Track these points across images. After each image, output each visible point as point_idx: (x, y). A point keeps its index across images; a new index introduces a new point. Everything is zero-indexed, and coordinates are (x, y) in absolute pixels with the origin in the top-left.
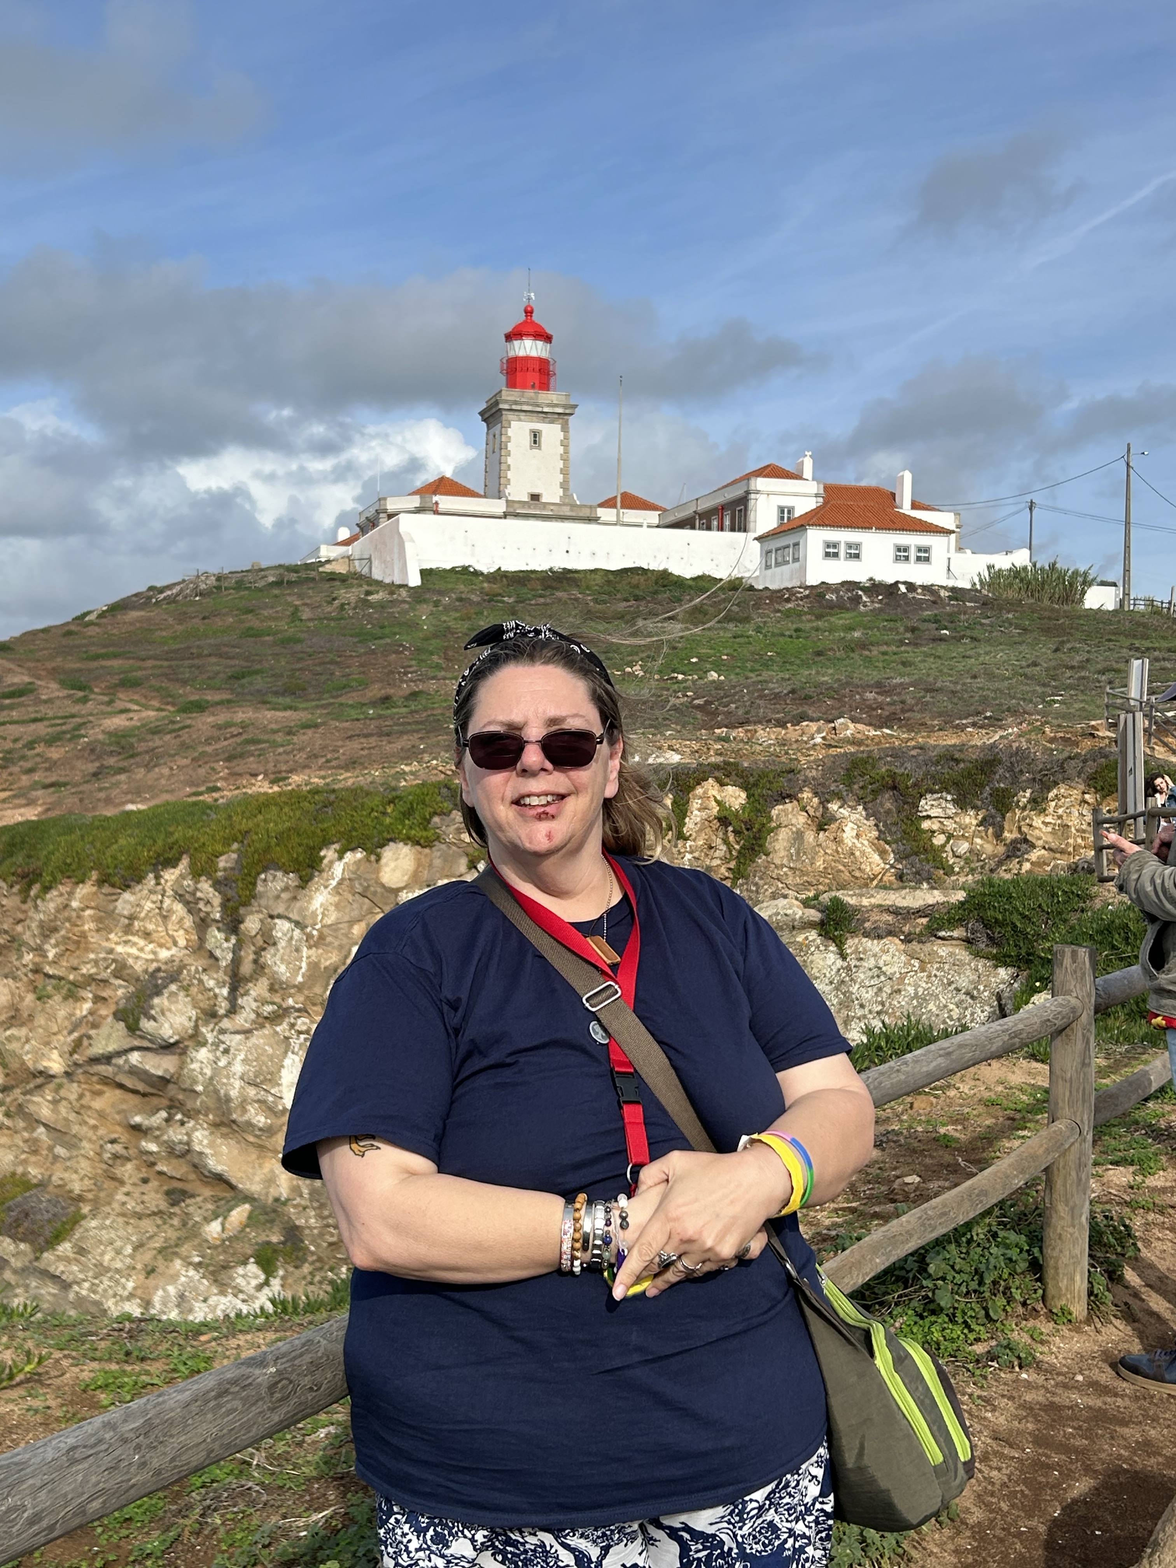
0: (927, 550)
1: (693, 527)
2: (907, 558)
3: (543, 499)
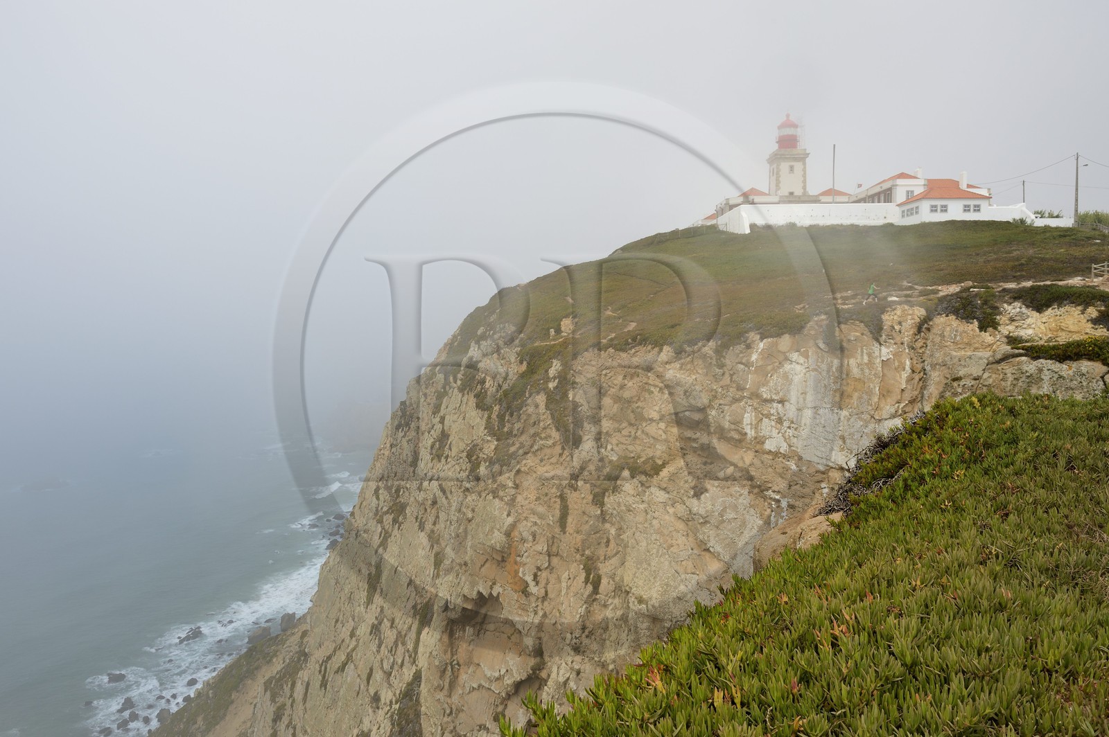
0: (979, 206)
1: (865, 202)
2: (969, 210)
3: (795, 194)
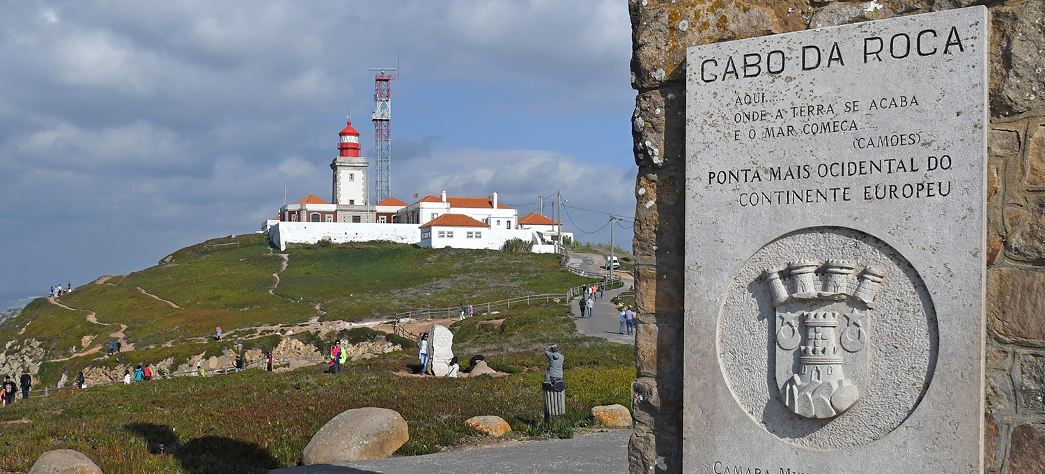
0: (479, 233)
2: (472, 238)
3: (356, 203)
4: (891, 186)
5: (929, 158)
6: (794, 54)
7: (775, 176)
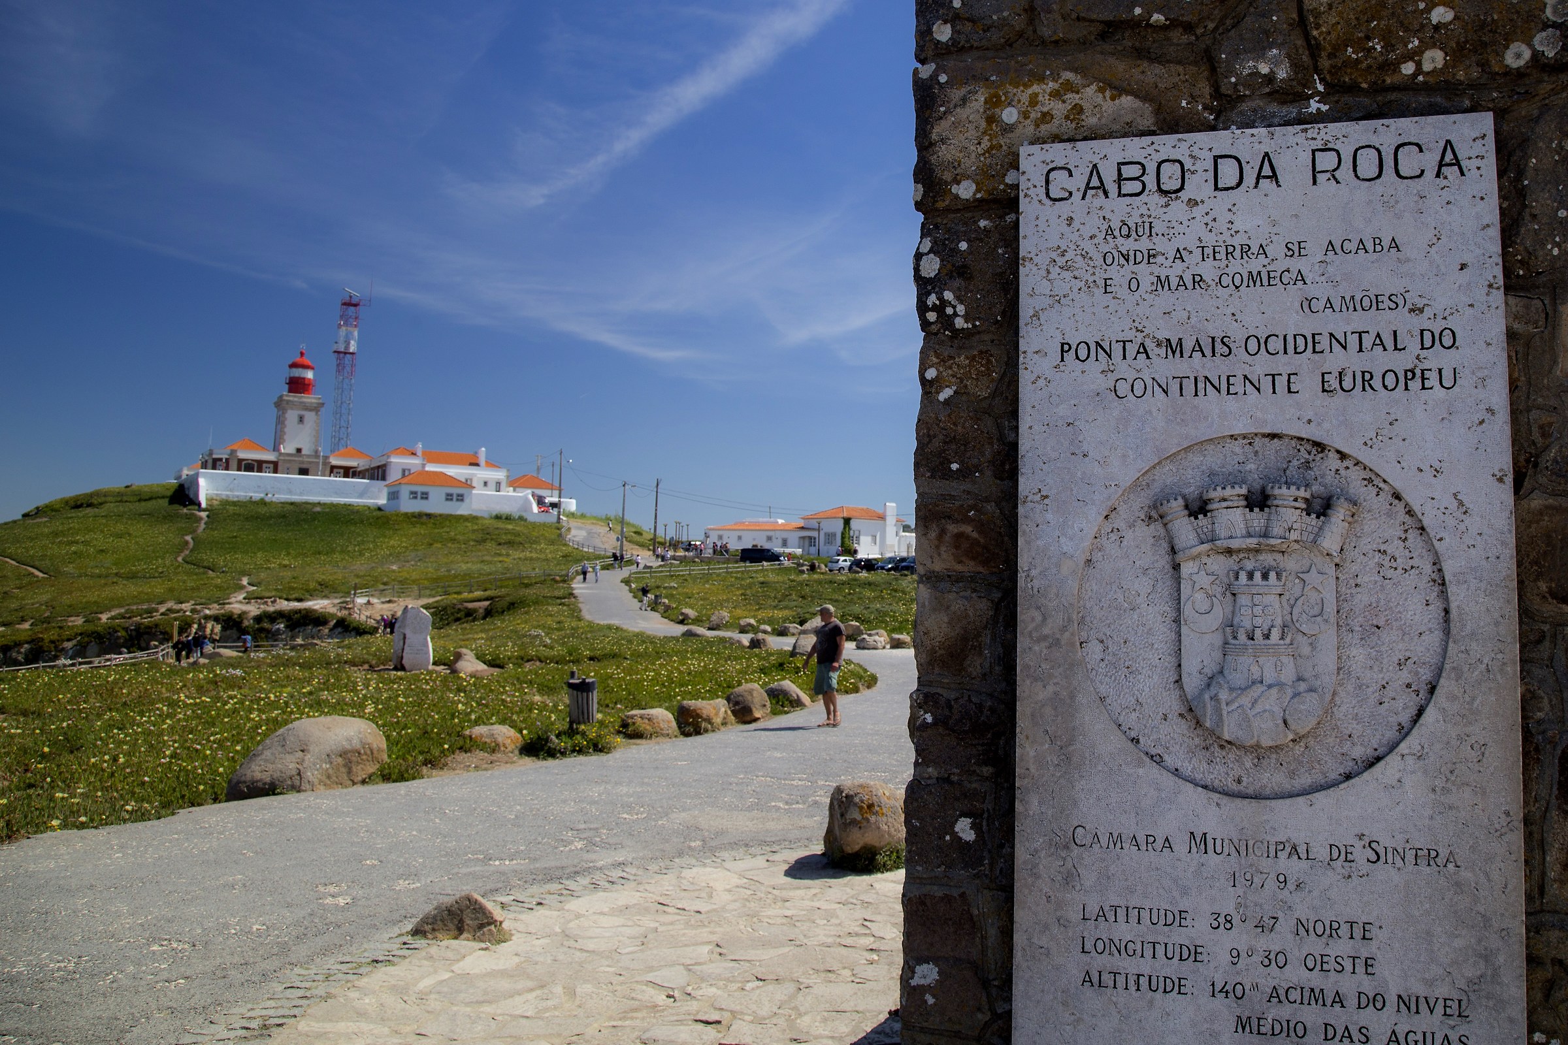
0: (462, 495)
2: (451, 500)
3: (304, 452)
4: (1363, 373)
5: (1422, 331)
6: (1199, 166)
7: (1174, 353)
